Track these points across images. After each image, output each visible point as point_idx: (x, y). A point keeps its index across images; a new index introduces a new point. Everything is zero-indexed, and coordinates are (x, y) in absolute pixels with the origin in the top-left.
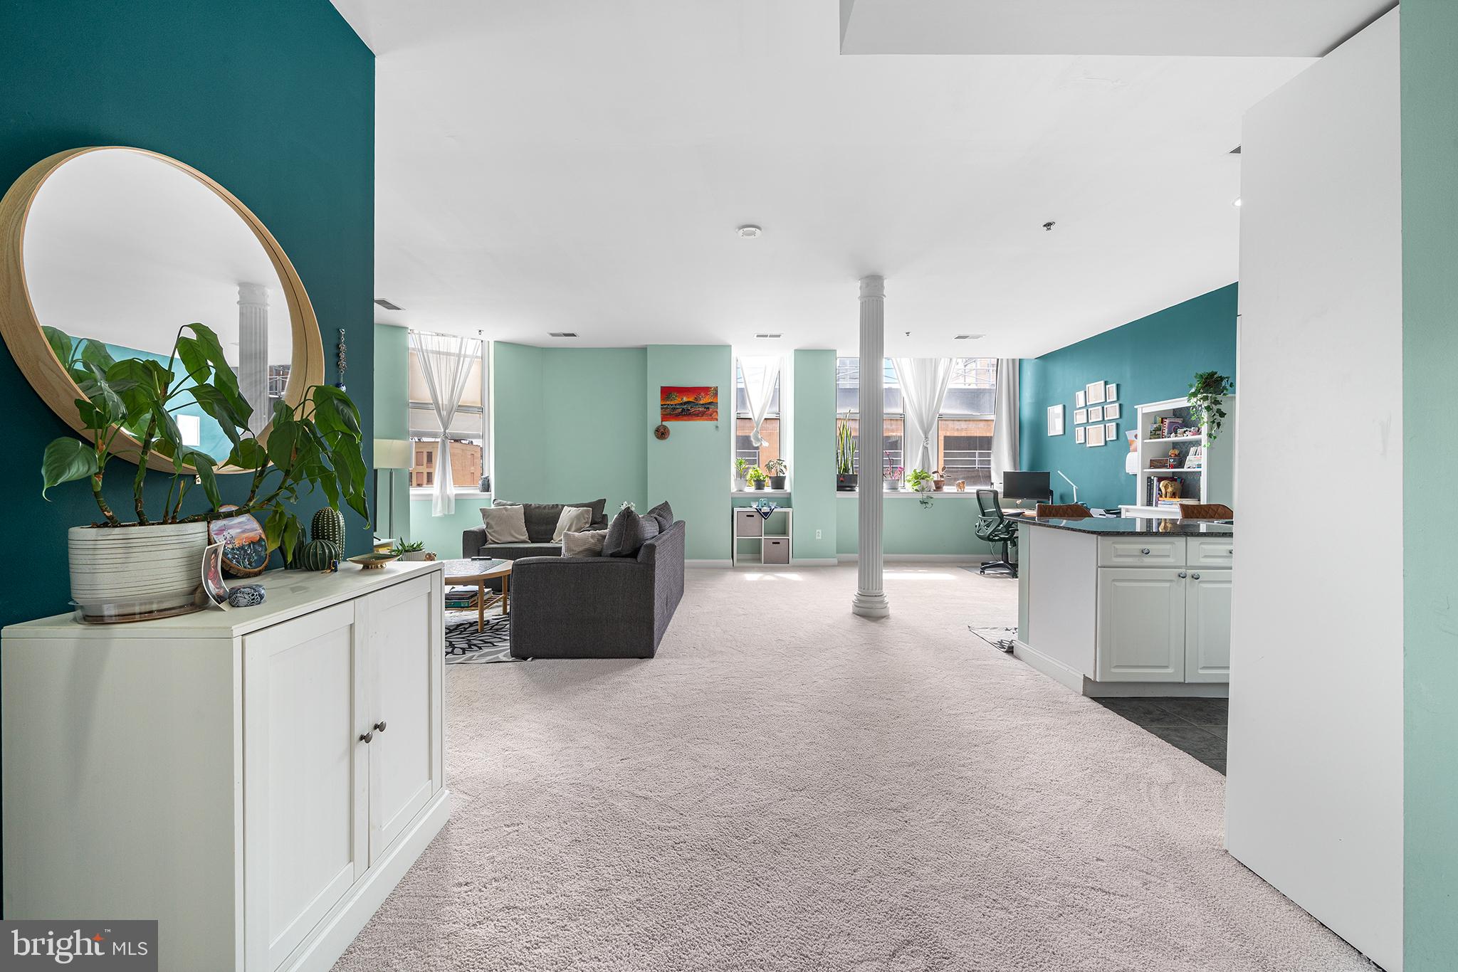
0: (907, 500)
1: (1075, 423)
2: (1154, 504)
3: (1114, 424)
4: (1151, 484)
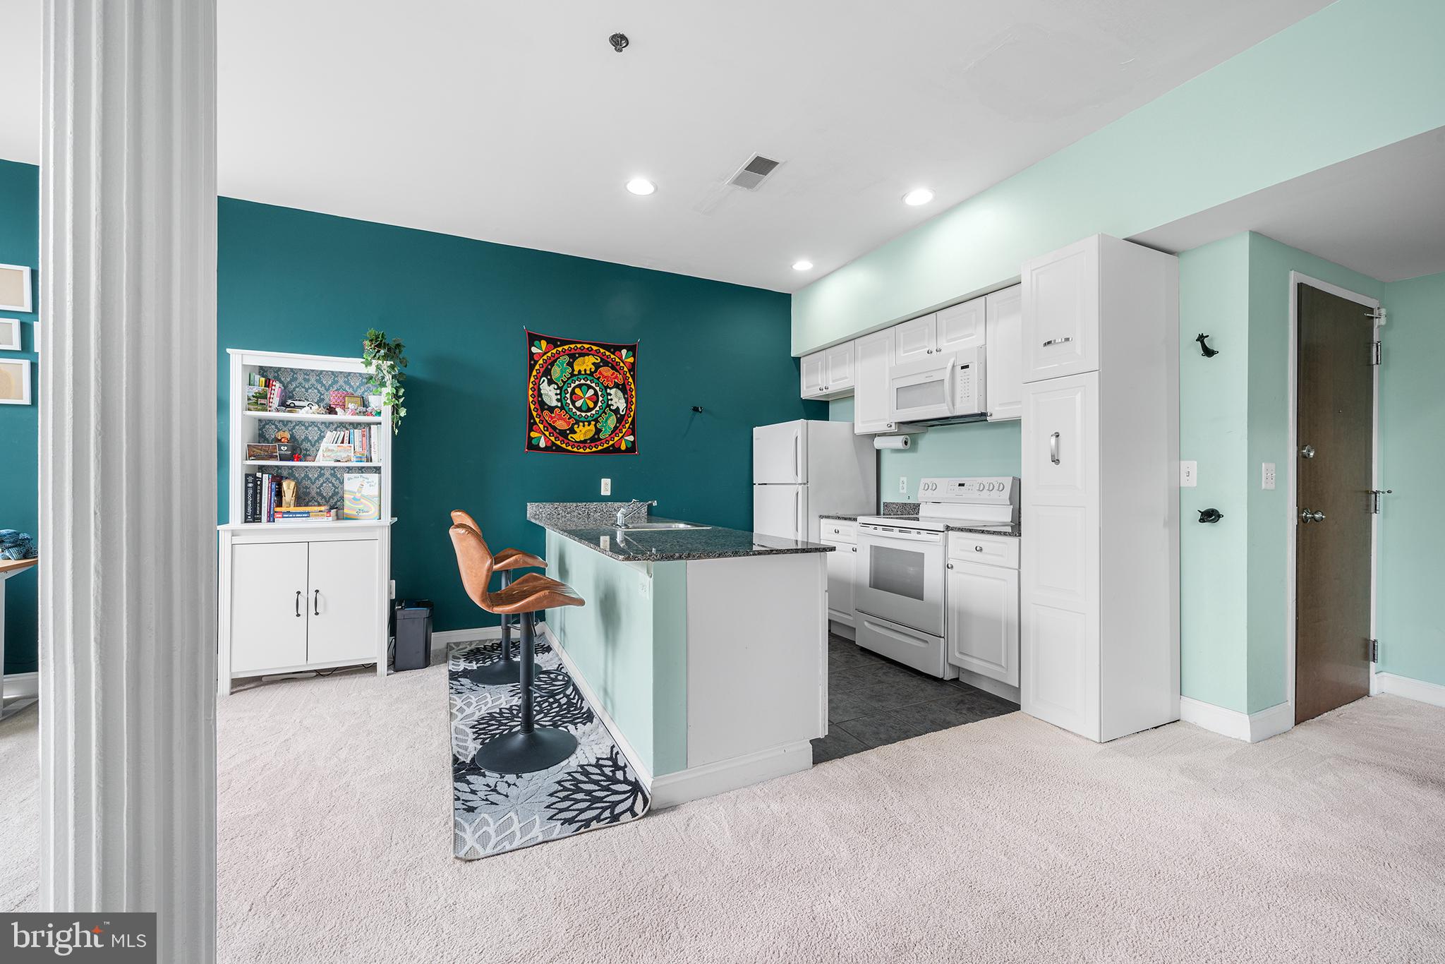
2: (264, 517)
4: (256, 485)
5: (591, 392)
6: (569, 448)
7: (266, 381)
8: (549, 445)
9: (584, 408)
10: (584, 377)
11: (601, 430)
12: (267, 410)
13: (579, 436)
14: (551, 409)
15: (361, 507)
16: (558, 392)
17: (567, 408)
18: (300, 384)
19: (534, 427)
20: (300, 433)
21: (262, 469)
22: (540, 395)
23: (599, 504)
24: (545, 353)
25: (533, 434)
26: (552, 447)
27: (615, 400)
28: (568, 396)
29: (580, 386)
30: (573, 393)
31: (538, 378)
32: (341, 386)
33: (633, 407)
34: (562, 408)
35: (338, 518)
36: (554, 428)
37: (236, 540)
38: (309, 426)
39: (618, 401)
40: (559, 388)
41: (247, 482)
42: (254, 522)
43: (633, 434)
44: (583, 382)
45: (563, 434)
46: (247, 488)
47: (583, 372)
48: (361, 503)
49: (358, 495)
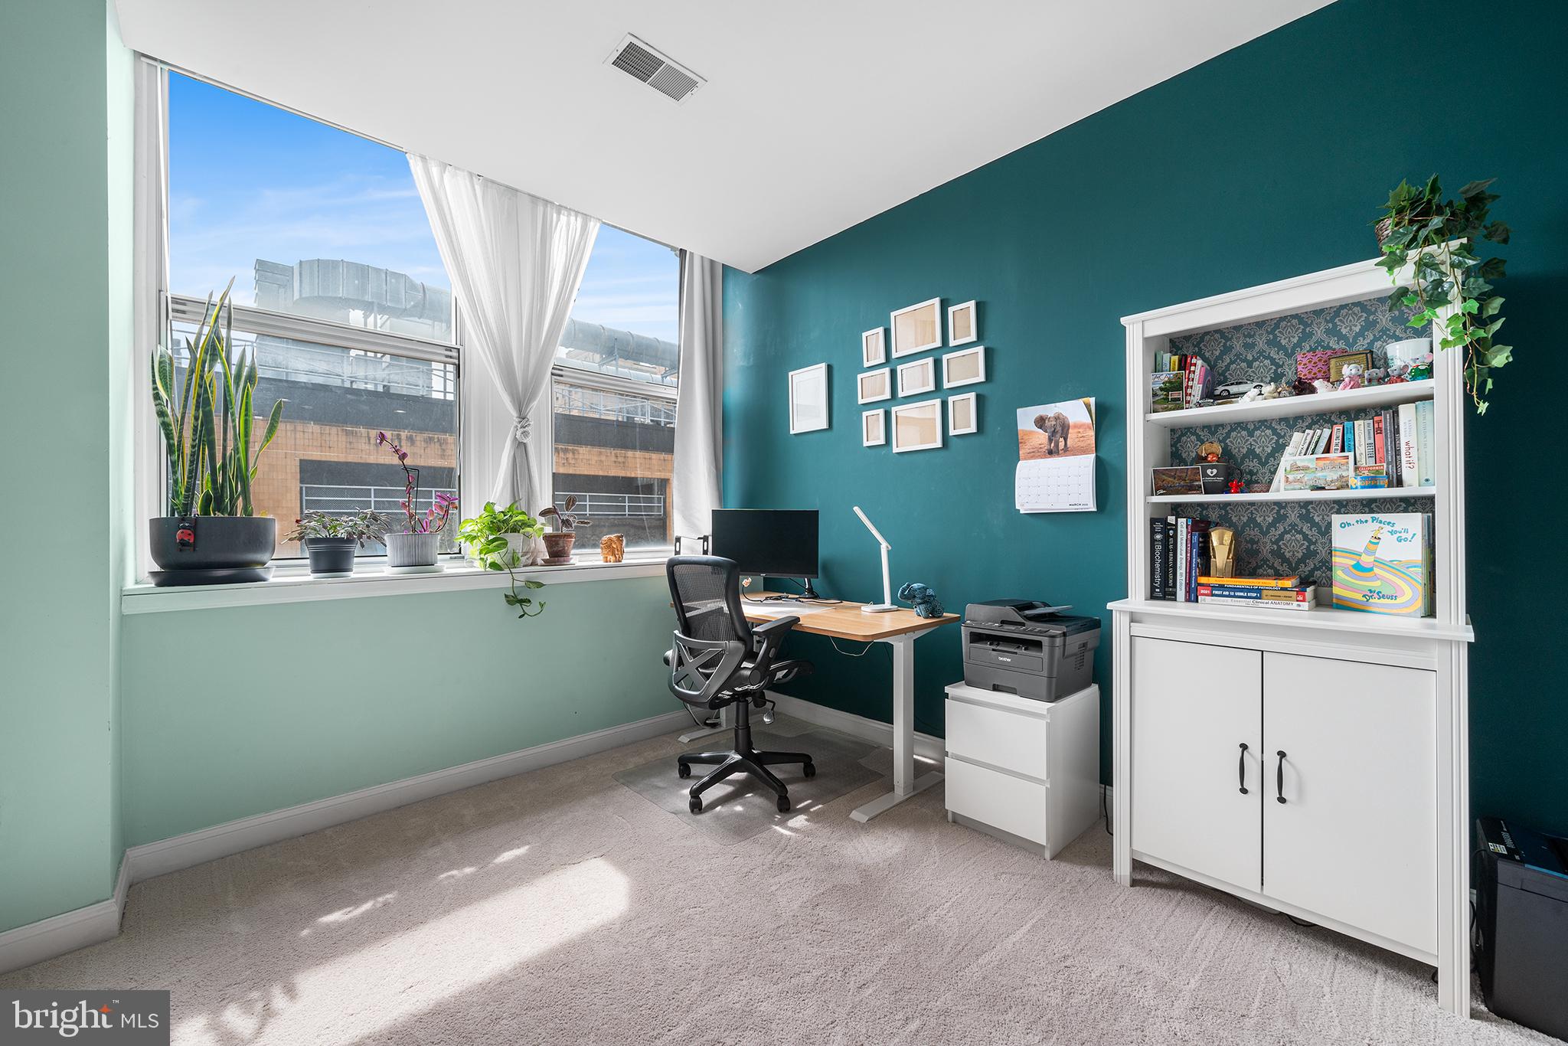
0: (464, 598)
1: (861, 401)
2: (1181, 593)
3: (972, 396)
4: (1166, 537)
7: (1180, 361)
12: (1183, 408)
15: (1375, 585)
18: (1238, 355)
20: (1239, 444)
21: (1177, 509)
32: (1319, 343)
35: (1324, 602)
37: (1137, 629)
38: (1256, 429)
41: (1153, 532)
42: (1164, 598)
46: (1153, 541)
48: (1377, 577)
49: (1366, 559)
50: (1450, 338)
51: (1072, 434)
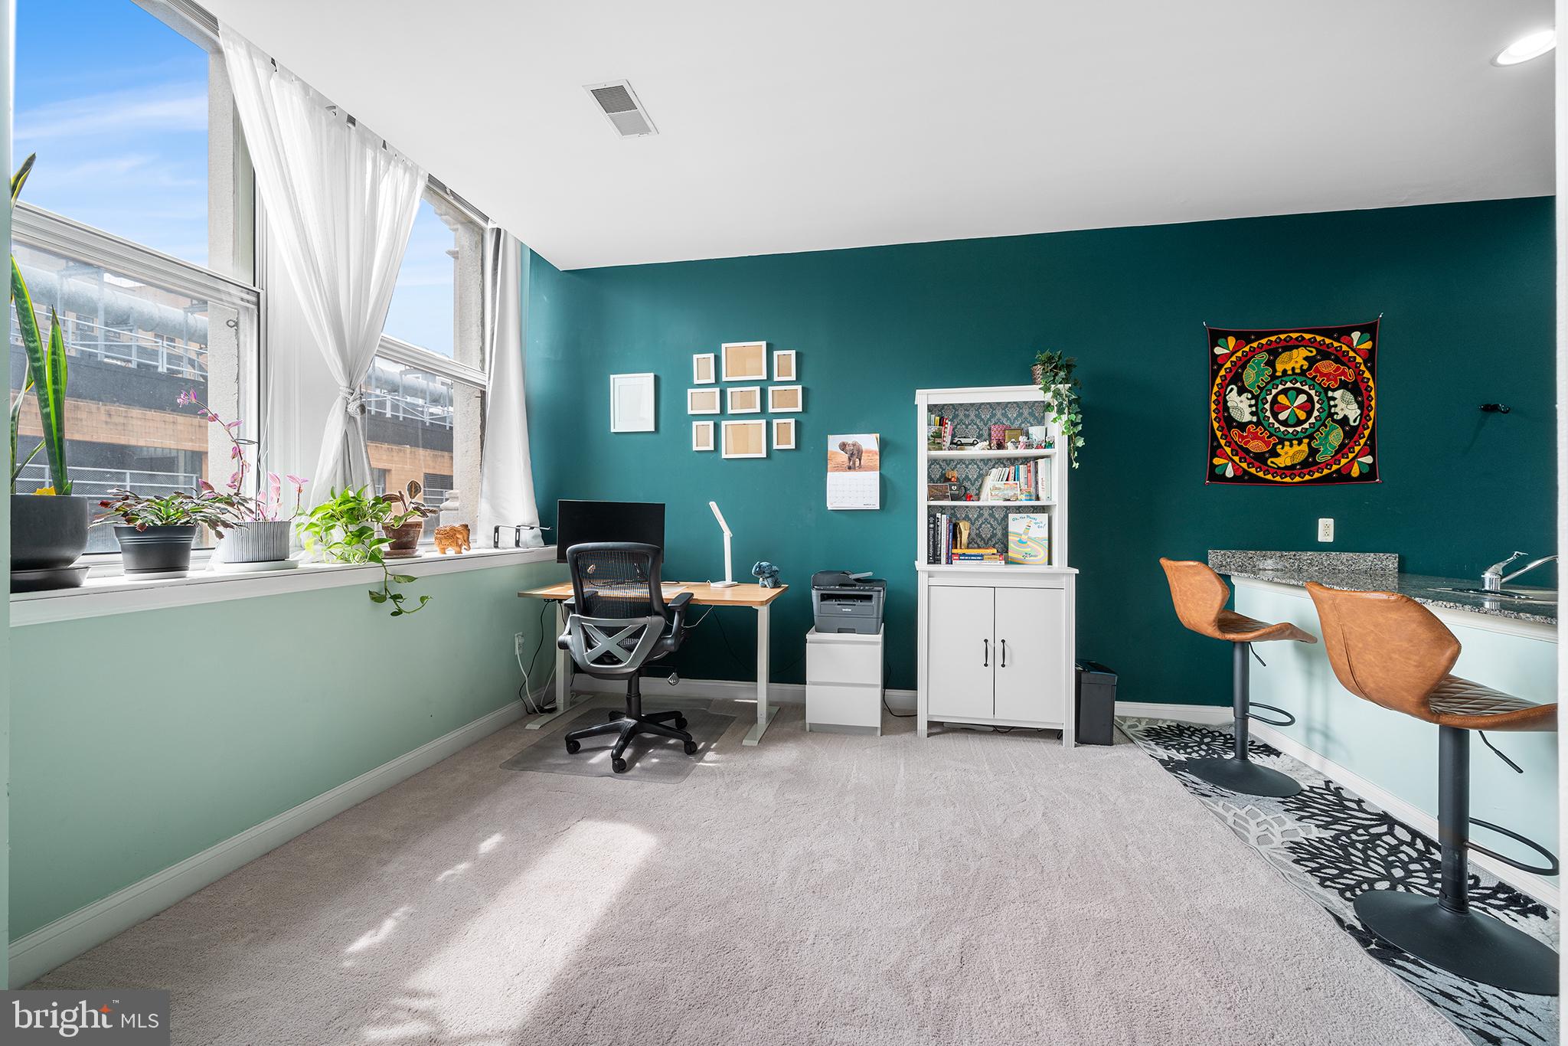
1: (690, 412)
2: (944, 559)
3: (792, 421)
4: (936, 526)
5: (1302, 398)
6: (1269, 477)
7: (940, 420)
8: (1239, 474)
9: (1291, 421)
10: (1291, 378)
11: (1318, 451)
12: (942, 449)
13: (1283, 461)
14: (1242, 426)
15: (1026, 550)
16: (1253, 402)
17: (1265, 424)
18: (961, 420)
19: (1218, 451)
21: (942, 509)
22: (1226, 409)
23: (1316, 554)
24: (1233, 353)
25: (1217, 461)
26: (1242, 477)
27: (1341, 405)
28: (1267, 406)
29: (1285, 392)
30: (1275, 401)
31: (1223, 387)
32: (999, 420)
33: (1372, 414)
34: (1258, 423)
35: (1009, 562)
36: (1247, 451)
37: (933, 582)
38: (970, 464)
39: (1347, 408)
40: (1254, 397)
41: (929, 523)
42: (934, 563)
43: (1372, 453)
44: (1289, 385)
45: (1260, 459)
46: (929, 528)
47: (1290, 372)
48: (1029, 546)
49: (1024, 537)
50: (1065, 431)
51: (864, 457)
